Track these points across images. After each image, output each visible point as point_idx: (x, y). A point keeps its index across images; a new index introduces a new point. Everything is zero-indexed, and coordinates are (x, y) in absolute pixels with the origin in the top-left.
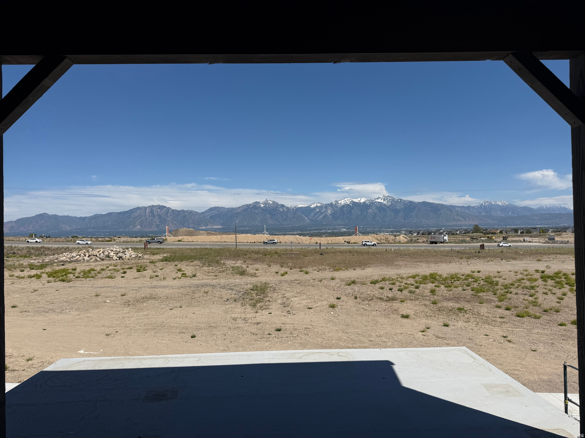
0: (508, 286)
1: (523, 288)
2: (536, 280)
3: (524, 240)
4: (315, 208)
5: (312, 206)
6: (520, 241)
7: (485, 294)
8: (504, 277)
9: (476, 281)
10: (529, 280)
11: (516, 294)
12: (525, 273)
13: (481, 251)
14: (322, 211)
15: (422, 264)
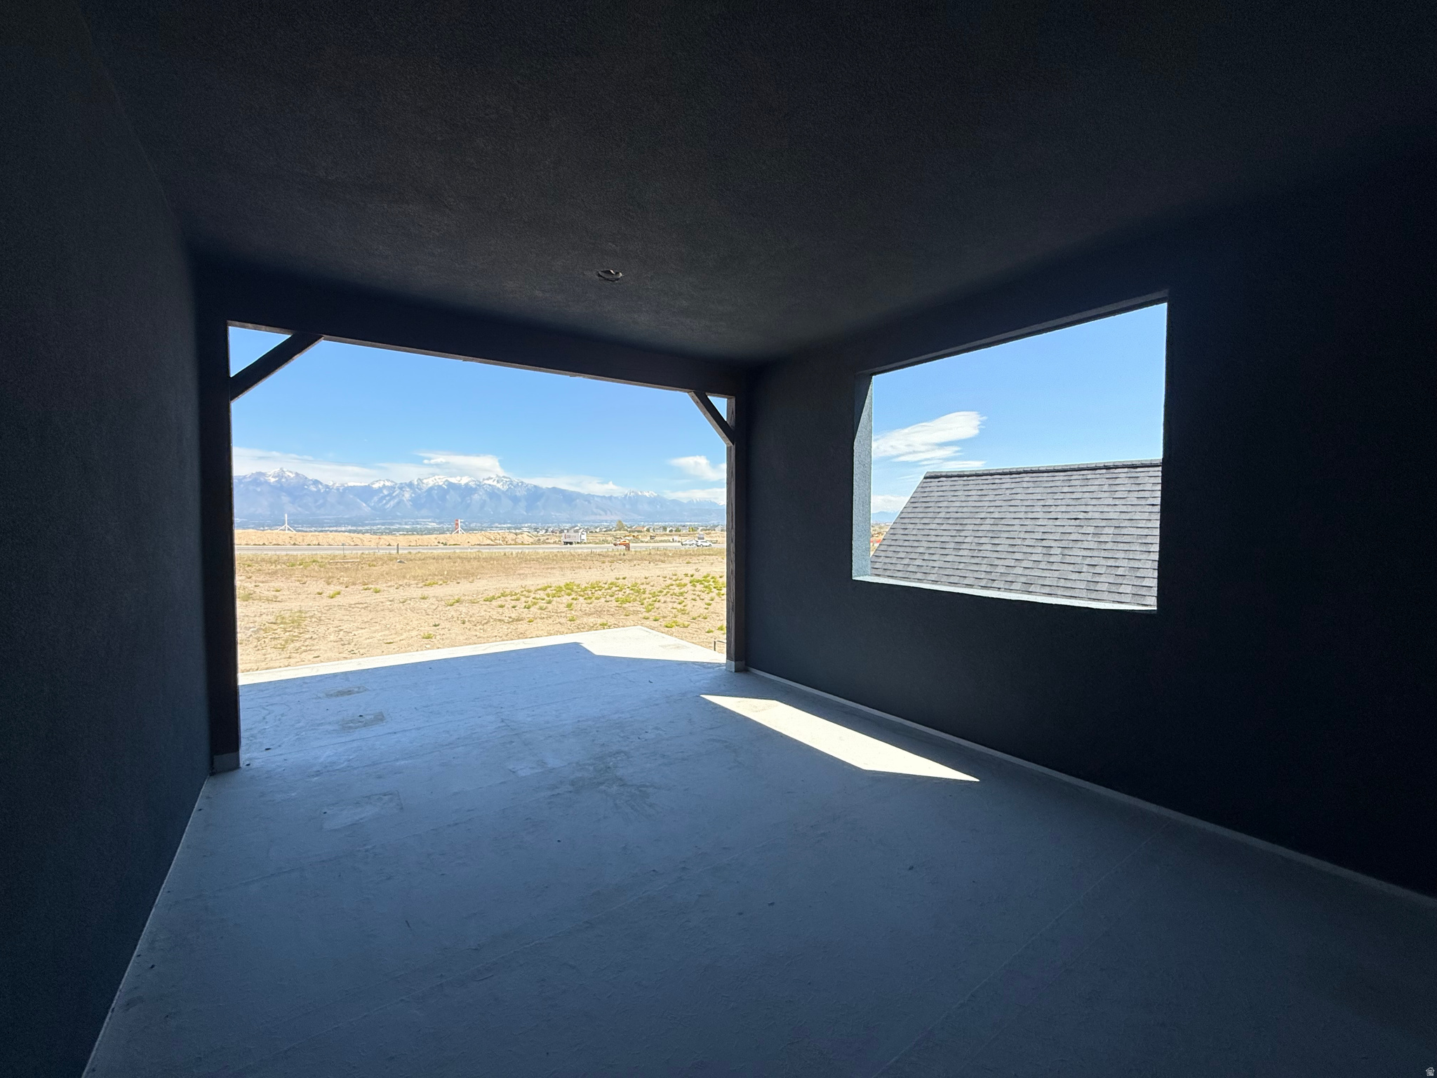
0: (657, 593)
1: (671, 595)
2: (685, 585)
3: (673, 539)
4: (380, 490)
5: (376, 486)
6: (669, 541)
7: (631, 605)
8: (652, 584)
9: (621, 590)
10: (678, 586)
11: (665, 602)
12: (674, 578)
13: (626, 553)
14: (394, 494)
15: (554, 571)
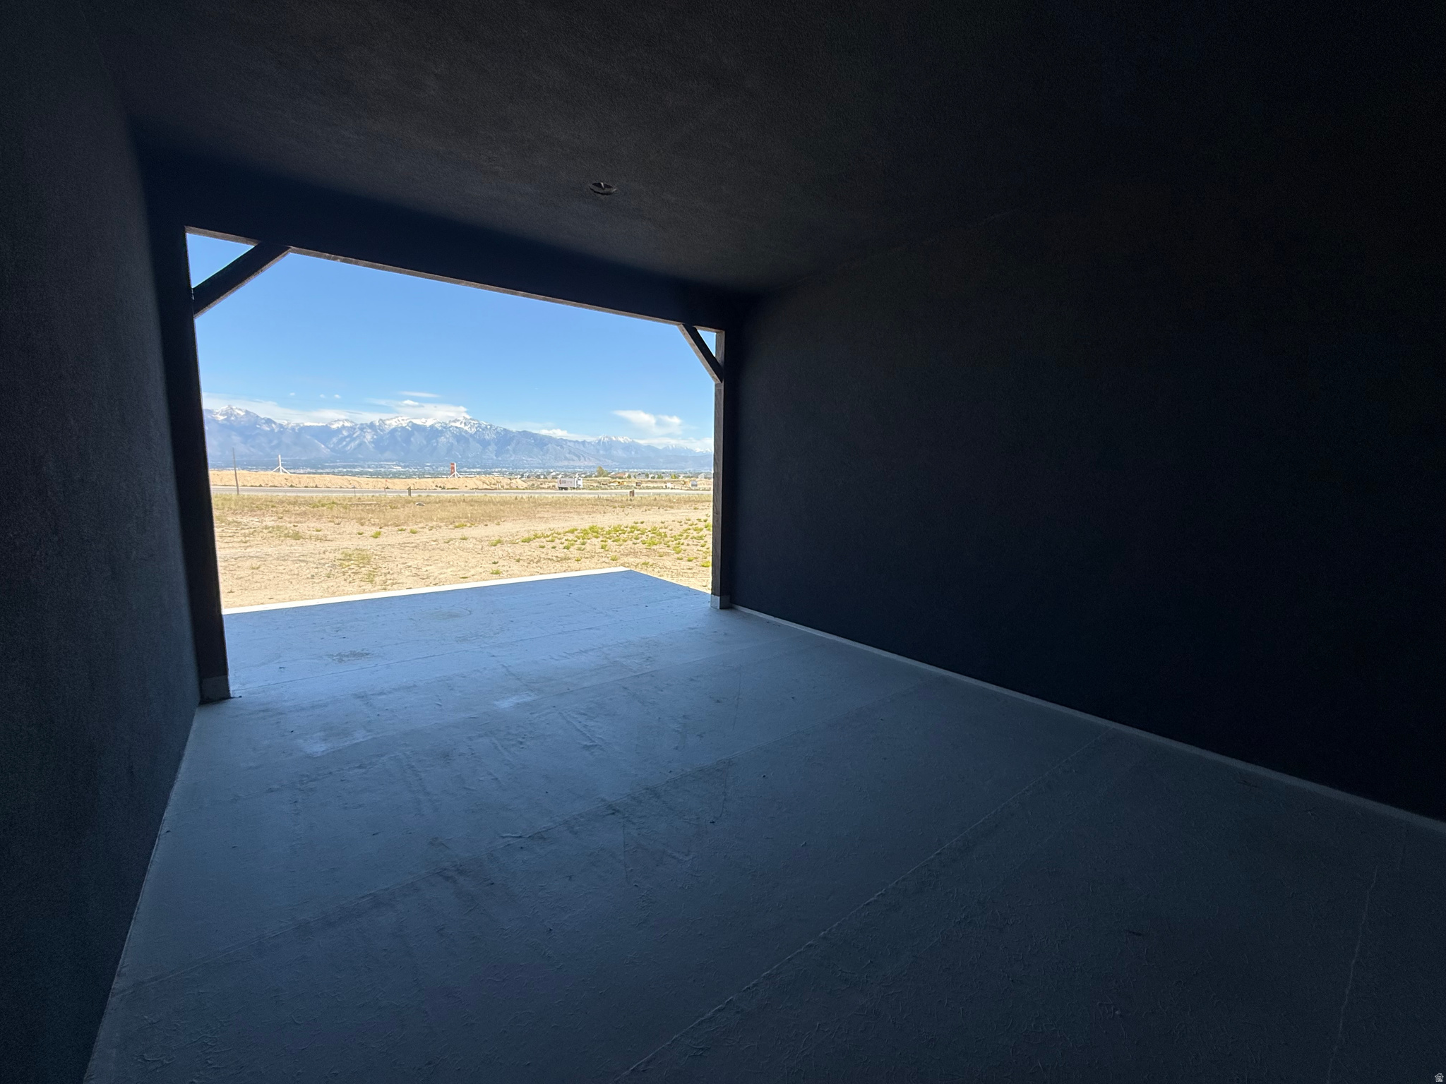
0: (677, 537)
1: (692, 538)
2: (701, 530)
5: (335, 426)
7: (658, 547)
8: (670, 528)
9: (643, 534)
10: (695, 530)
11: (688, 545)
12: (690, 522)
14: (355, 436)
15: (570, 515)
